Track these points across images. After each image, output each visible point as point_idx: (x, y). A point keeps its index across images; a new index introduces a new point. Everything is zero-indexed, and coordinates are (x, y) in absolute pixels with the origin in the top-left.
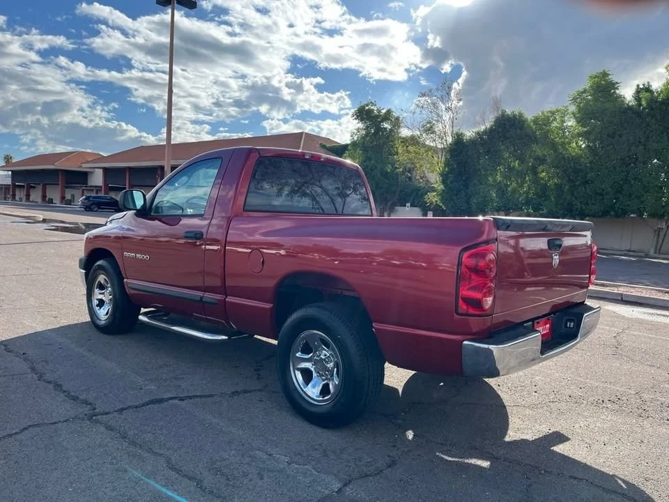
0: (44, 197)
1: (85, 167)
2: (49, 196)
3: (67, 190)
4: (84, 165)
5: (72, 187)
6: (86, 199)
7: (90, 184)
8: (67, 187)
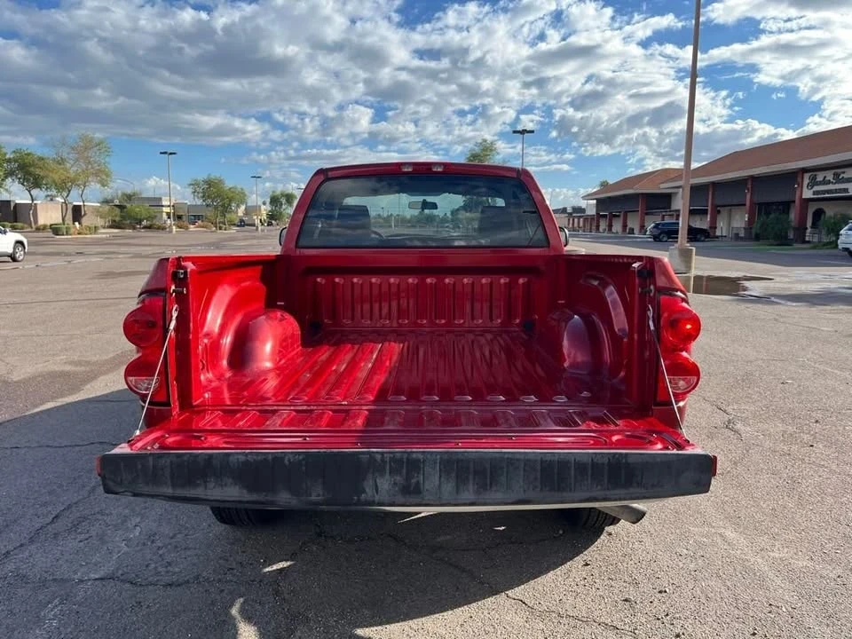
0: (625, 226)
1: (664, 188)
2: (630, 225)
3: (646, 217)
4: (662, 186)
5: (652, 214)
6: (654, 227)
7: (672, 208)
8: (647, 214)
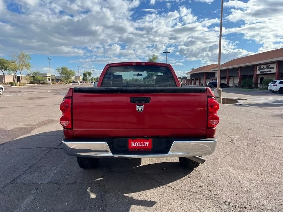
0: (200, 83)
1: (212, 70)
3: (207, 80)
6: (209, 83)
7: (215, 77)
8: (207, 79)
